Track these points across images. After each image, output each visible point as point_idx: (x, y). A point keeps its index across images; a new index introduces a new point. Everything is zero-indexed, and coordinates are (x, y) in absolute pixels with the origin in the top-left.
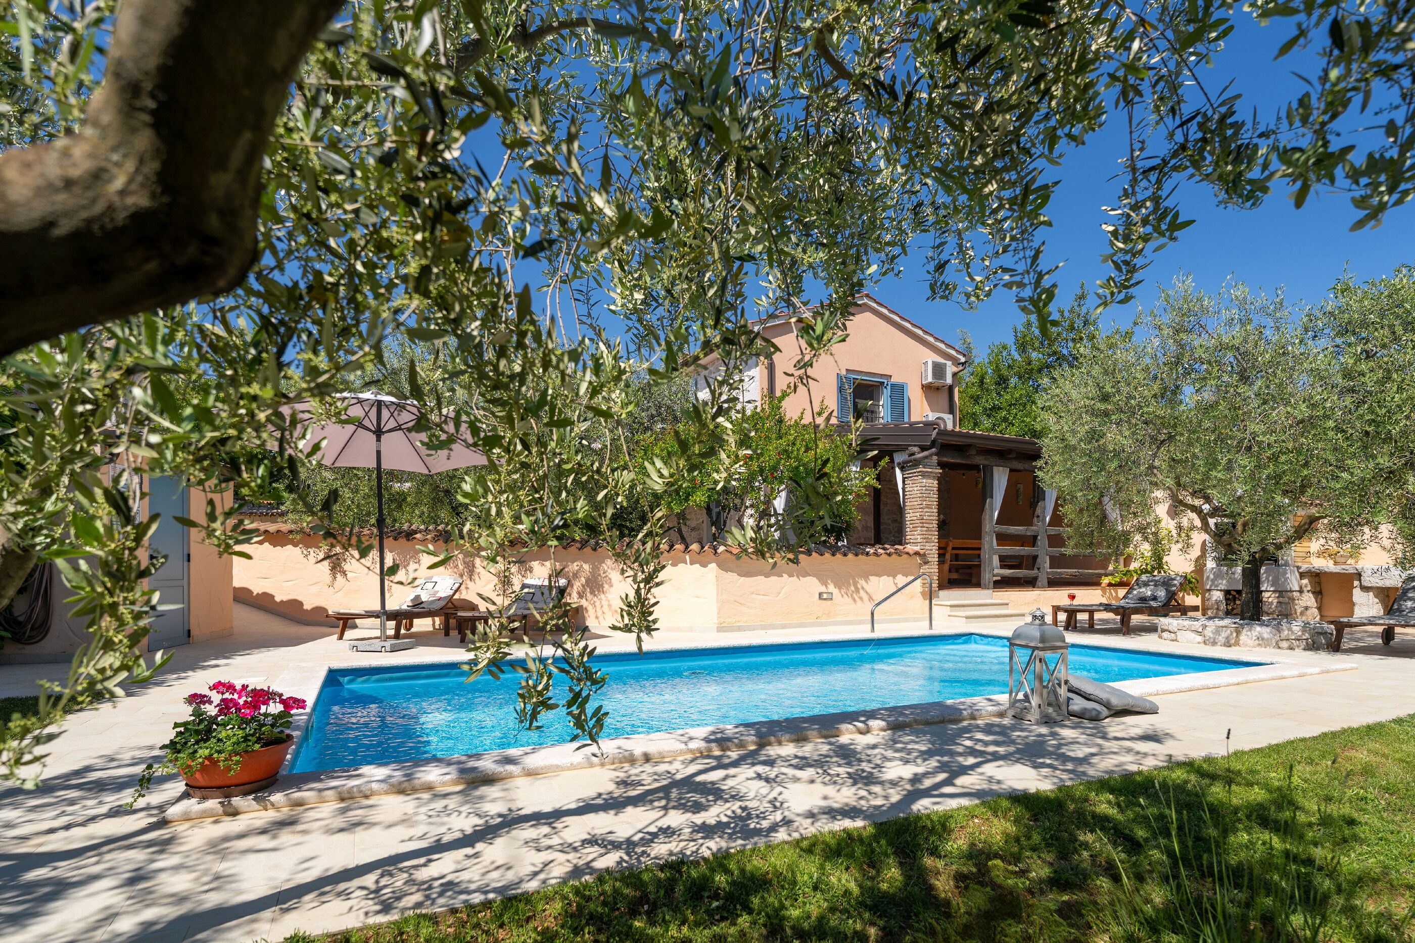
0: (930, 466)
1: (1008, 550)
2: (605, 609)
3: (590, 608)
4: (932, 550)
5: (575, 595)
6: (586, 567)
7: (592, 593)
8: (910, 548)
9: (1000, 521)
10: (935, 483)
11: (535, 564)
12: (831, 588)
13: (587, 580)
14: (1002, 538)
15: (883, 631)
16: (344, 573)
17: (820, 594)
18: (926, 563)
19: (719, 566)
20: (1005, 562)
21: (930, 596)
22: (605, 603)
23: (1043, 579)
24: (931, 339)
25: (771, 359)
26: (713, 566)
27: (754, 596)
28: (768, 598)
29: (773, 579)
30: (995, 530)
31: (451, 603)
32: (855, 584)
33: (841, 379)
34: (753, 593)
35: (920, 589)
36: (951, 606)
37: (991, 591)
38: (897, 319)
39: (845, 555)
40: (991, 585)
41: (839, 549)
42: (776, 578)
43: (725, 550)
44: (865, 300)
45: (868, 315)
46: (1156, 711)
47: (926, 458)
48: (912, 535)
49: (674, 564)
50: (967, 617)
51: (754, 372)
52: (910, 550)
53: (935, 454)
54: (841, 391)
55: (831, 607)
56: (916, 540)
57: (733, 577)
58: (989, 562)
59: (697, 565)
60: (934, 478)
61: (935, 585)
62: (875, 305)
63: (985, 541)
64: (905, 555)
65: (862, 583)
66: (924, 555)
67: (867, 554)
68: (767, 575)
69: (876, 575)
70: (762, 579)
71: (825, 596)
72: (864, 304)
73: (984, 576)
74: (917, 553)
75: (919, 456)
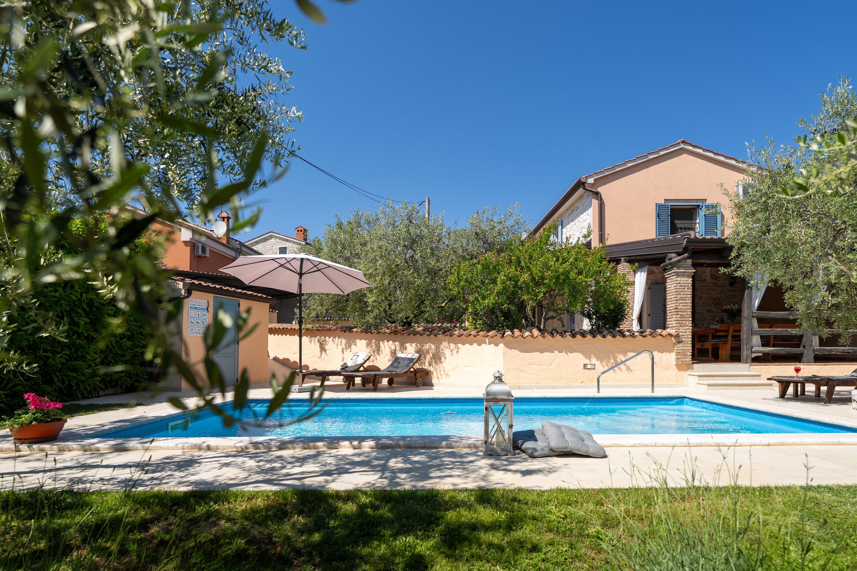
0: (684, 268)
1: (768, 331)
2: (442, 372)
3: (434, 372)
4: (687, 332)
5: (427, 364)
6: (433, 346)
7: (436, 362)
8: (669, 331)
9: (760, 308)
10: (690, 280)
11: (408, 345)
12: (594, 361)
13: (433, 355)
14: (762, 321)
15: (605, 393)
16: (325, 350)
17: (585, 365)
18: (679, 342)
19: (506, 345)
20: (766, 341)
21: (681, 366)
22: (442, 369)
23: (808, 354)
24: (733, 162)
25: (601, 200)
26: (501, 345)
27: (531, 366)
28: (543, 367)
29: (547, 354)
30: (755, 315)
31: (364, 367)
32: (615, 358)
33: (659, 207)
34: (530, 364)
35: (675, 363)
36: (699, 376)
37: (748, 365)
38: (711, 155)
39: (604, 337)
40: (749, 360)
41: (600, 333)
42: (549, 353)
43: (508, 335)
44: (682, 146)
45: (685, 156)
46: (605, 457)
47: (679, 261)
48: (672, 320)
49: (479, 345)
50: (709, 385)
51: (590, 211)
52: (664, 333)
53: (689, 258)
54: (658, 216)
55: (594, 374)
56: (674, 325)
57: (515, 352)
58: (749, 340)
59: (493, 345)
60: (688, 276)
61: (689, 359)
62: (690, 148)
63: (745, 324)
64: (659, 337)
65: (621, 358)
66: (677, 336)
67: (624, 336)
68: (542, 351)
69: (634, 352)
70: (537, 354)
71: (589, 367)
72: (681, 149)
73: (745, 353)
74: (670, 335)
75: (674, 260)
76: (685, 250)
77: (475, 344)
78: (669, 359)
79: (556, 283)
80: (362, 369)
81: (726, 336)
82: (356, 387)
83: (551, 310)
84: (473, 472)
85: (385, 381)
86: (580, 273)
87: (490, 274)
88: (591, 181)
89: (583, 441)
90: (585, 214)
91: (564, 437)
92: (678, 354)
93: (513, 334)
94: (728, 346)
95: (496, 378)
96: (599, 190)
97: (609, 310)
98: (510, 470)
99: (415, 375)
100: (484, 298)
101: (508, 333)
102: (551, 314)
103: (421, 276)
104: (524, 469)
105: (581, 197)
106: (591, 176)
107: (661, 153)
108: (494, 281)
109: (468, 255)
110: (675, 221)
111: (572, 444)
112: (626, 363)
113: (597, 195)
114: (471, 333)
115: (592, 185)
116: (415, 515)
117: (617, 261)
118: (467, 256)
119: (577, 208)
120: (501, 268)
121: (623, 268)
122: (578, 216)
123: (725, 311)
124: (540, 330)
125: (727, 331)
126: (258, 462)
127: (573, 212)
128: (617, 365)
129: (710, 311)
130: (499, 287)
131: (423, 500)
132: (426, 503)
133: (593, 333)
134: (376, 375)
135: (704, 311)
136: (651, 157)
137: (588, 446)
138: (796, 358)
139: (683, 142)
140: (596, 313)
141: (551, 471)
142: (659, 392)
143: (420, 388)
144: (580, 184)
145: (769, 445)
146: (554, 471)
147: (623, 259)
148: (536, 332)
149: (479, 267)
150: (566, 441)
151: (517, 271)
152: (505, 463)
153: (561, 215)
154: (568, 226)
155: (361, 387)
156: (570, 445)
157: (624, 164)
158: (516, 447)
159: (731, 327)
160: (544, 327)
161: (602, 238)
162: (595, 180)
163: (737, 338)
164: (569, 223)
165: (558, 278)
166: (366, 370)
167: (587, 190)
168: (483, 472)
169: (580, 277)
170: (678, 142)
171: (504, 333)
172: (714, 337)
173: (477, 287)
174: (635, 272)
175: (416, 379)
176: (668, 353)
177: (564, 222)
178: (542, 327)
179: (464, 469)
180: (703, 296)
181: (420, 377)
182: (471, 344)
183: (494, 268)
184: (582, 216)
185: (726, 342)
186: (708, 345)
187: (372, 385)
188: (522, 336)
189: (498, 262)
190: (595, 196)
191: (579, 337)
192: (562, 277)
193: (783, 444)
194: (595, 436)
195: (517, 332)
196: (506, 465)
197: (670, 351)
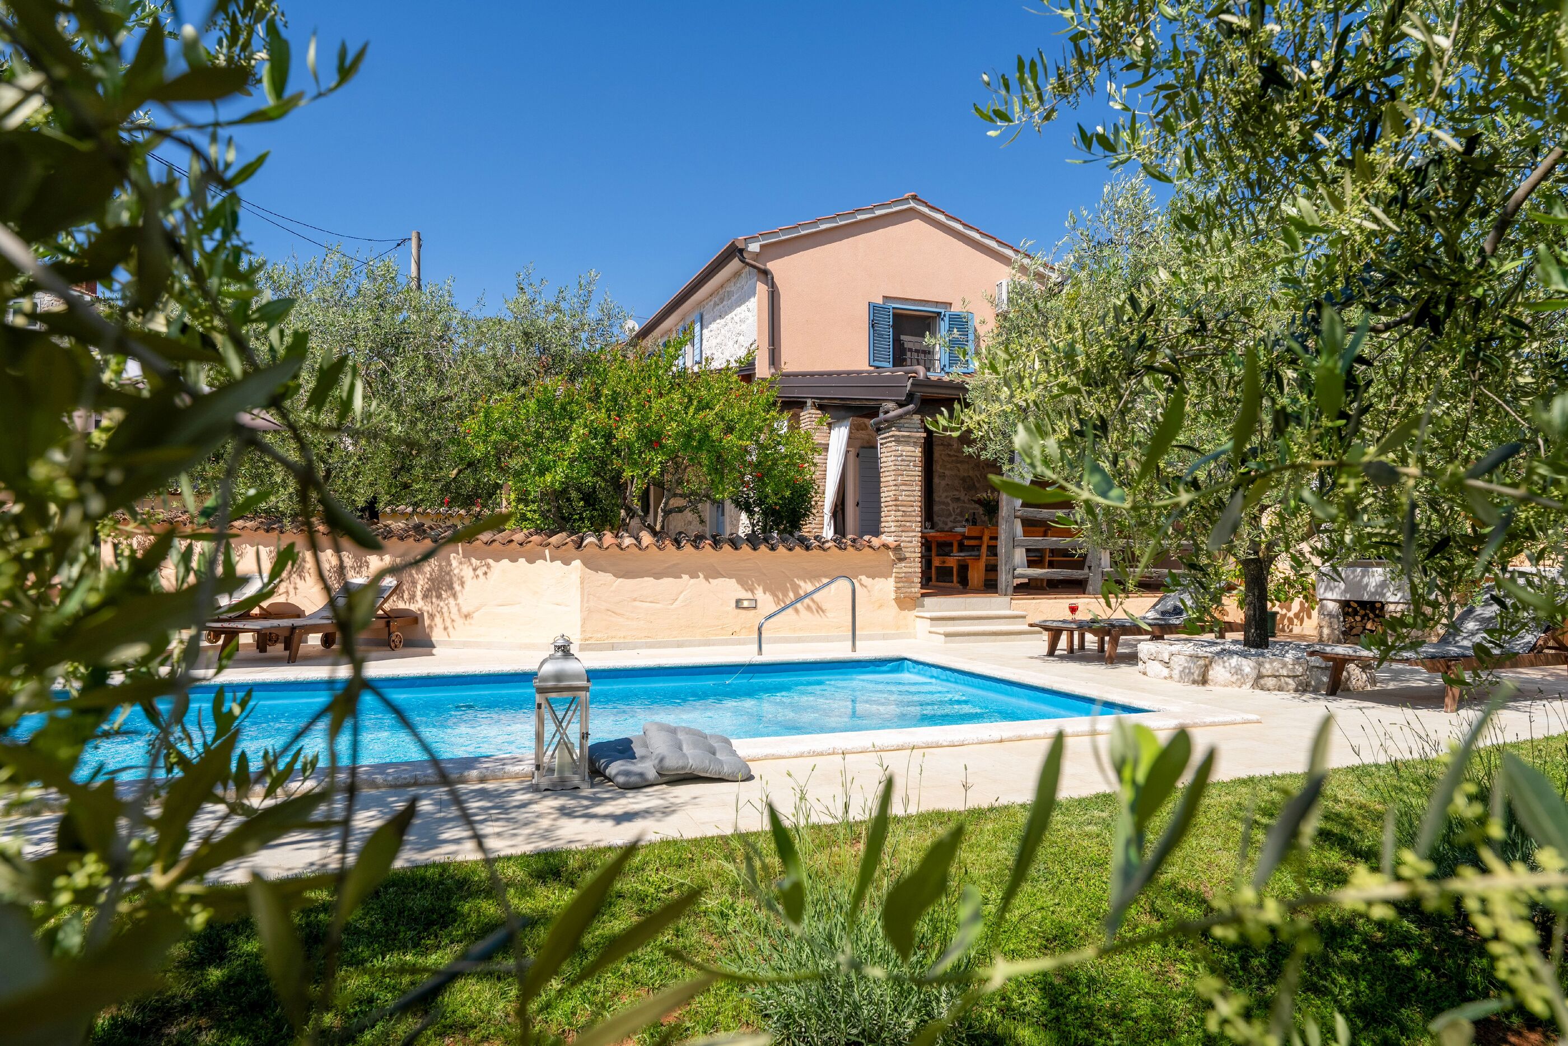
0: (909, 429)
1: (1038, 541)
2: (456, 615)
3: (436, 617)
4: (913, 542)
5: (417, 599)
8: (884, 538)
10: (918, 451)
11: (370, 555)
12: (757, 592)
13: (433, 579)
14: (1029, 526)
15: (772, 654)
17: (738, 602)
18: (901, 559)
19: (586, 564)
20: (1035, 559)
21: (904, 602)
22: (455, 609)
23: (1095, 580)
24: (993, 244)
25: (773, 285)
26: (577, 563)
27: (637, 603)
28: (658, 606)
29: (667, 582)
30: (1019, 513)
31: (261, 608)
32: (796, 588)
33: (874, 309)
34: (635, 600)
35: (893, 596)
36: (932, 619)
37: (1008, 598)
38: (959, 227)
39: (773, 548)
40: (1010, 590)
41: (766, 540)
42: (671, 579)
43: (591, 543)
44: (912, 204)
45: (917, 223)
46: (750, 778)
47: (900, 417)
48: (889, 520)
49: (531, 561)
50: (947, 635)
51: (753, 303)
52: (876, 542)
53: (916, 412)
54: (873, 325)
55: (753, 618)
56: (893, 529)
57: (606, 578)
58: (1010, 557)
59: (558, 563)
60: (915, 444)
61: (916, 589)
62: (925, 210)
63: (1003, 529)
64: (867, 549)
65: (807, 587)
66: (898, 548)
67: (808, 548)
68: (658, 576)
69: (826, 576)
70: (649, 581)
71: (746, 604)
72: (911, 209)
73: (1003, 578)
74: (886, 546)
75: (892, 414)
76: (910, 397)
77: (522, 561)
78: (886, 587)
79: (686, 446)
80: (256, 611)
81: (978, 547)
82: (242, 653)
83: (675, 495)
84: (526, 824)
85: (314, 640)
86: (730, 429)
87: (554, 420)
88: (754, 247)
89: (714, 754)
90: (744, 307)
91: (681, 749)
92: (898, 580)
93: (600, 540)
94: (982, 564)
95: (558, 648)
96: (770, 266)
97: (783, 498)
98: (594, 816)
99: (388, 624)
100: (542, 471)
101: (590, 539)
102: (676, 502)
103: (404, 417)
104: (619, 811)
105: (737, 274)
106: (753, 239)
107: (879, 212)
108: (563, 435)
109: (509, 376)
110: (902, 337)
111: (693, 759)
112: (815, 596)
113: (765, 274)
114: (513, 538)
115: (757, 256)
116: (400, 913)
117: (801, 404)
118: (505, 379)
119: (730, 294)
120: (576, 408)
121: (809, 417)
122: (731, 309)
123: (979, 502)
124: (654, 533)
125: (980, 538)
126: (37, 844)
127: (722, 300)
128: (799, 599)
129: (958, 499)
130: (573, 448)
131: (415, 885)
132: (421, 889)
133: (753, 541)
134: (293, 628)
135: (949, 500)
136: (860, 217)
137: (721, 762)
138: (1078, 586)
139: (914, 198)
140: (760, 502)
141: (666, 811)
142: (866, 650)
143: (398, 652)
144: (734, 251)
145: (1001, 741)
146: (674, 811)
147: (809, 402)
148: (646, 538)
149: (532, 404)
150: (684, 755)
151: (609, 417)
152: (586, 803)
153: (700, 304)
154: (713, 326)
155: (254, 652)
156: (691, 762)
157: (814, 223)
158: (596, 773)
159: (986, 532)
160: (663, 527)
161: (774, 359)
162: (761, 246)
163: (993, 550)
164: (714, 320)
165: (689, 436)
166: (266, 615)
167: (748, 264)
168: (545, 823)
169: (730, 437)
170: (906, 196)
171: (582, 539)
172: (962, 548)
173: (526, 445)
174: (830, 426)
175: (390, 634)
176: (883, 580)
177: (706, 317)
178: (658, 528)
179: (508, 820)
180: (947, 473)
181: (399, 629)
182: (514, 560)
183: (563, 408)
184: (738, 310)
185: (978, 557)
186: (952, 562)
187: (281, 646)
188: (619, 546)
189: (569, 395)
190: (762, 276)
191: (727, 548)
192: (697, 435)
193: (1020, 739)
194: (735, 743)
195: (608, 538)
196: (587, 807)
197: (886, 576)
